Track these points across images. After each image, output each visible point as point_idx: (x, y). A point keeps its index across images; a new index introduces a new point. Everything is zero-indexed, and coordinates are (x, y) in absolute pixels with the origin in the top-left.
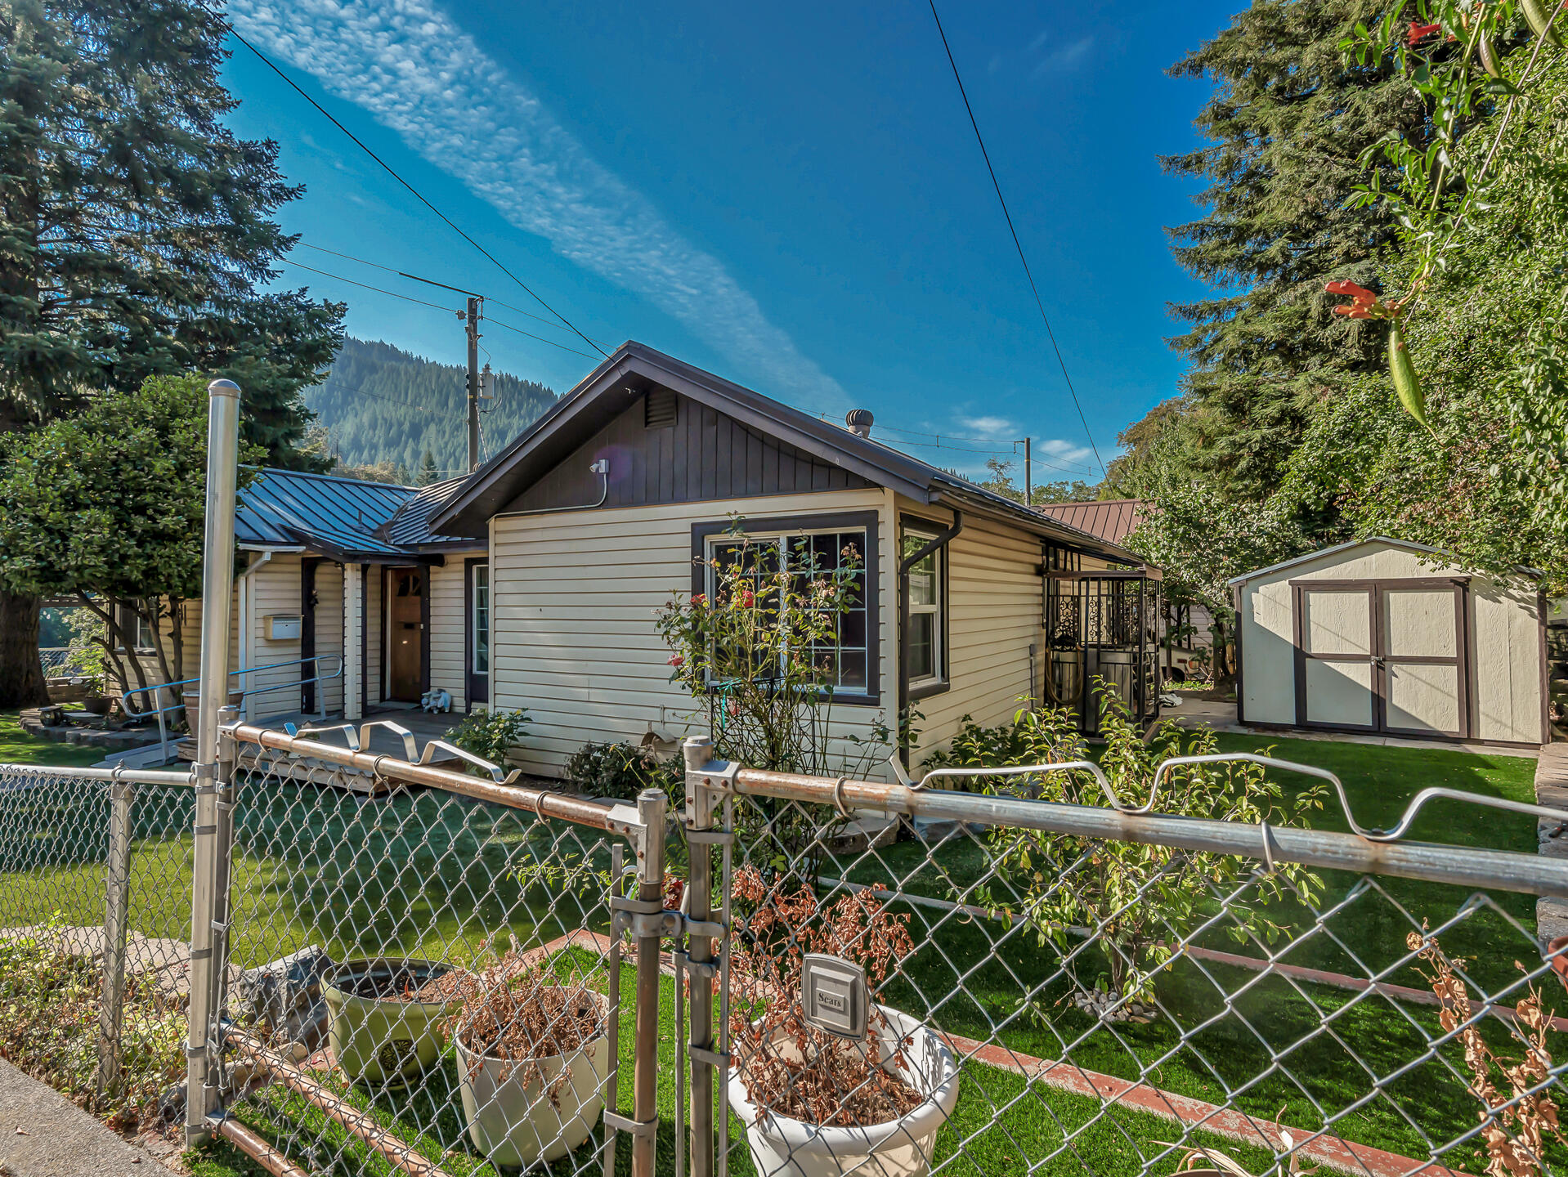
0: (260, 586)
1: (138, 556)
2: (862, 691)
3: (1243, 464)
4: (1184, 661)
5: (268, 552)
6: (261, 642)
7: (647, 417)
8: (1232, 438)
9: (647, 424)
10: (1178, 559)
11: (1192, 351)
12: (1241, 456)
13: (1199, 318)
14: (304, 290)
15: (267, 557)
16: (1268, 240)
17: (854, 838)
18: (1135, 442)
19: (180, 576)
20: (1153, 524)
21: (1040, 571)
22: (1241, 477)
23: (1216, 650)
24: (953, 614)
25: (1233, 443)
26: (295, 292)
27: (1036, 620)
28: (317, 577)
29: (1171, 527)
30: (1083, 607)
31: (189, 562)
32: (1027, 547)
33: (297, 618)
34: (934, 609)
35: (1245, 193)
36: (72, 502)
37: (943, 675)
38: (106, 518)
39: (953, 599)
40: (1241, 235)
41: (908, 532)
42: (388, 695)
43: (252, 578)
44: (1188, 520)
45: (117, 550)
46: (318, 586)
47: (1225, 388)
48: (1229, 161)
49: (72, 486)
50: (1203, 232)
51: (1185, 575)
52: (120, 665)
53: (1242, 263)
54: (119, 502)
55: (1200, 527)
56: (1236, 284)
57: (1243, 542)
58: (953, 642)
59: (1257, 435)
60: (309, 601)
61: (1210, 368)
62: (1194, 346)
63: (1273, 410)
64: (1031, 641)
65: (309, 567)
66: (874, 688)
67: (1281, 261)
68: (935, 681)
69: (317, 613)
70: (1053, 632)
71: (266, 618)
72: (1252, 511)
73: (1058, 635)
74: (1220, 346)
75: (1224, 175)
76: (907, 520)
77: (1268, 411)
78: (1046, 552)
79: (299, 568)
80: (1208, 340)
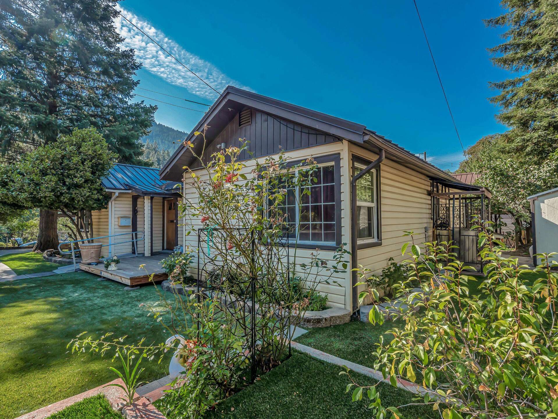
0: (117, 206)
1: (67, 193)
2: (333, 244)
3: (529, 149)
4: (499, 239)
5: (117, 192)
6: (117, 227)
7: (240, 123)
8: (523, 137)
9: (240, 125)
10: (497, 192)
11: (501, 102)
12: (527, 145)
13: (504, 88)
14: (143, 101)
15: (117, 194)
16: (539, 48)
17: (326, 319)
18: (471, 154)
19: (82, 201)
20: (484, 176)
21: (429, 193)
22: (528, 154)
23: (517, 233)
24: (383, 208)
25: (524, 140)
26: (140, 102)
27: (428, 216)
28: (138, 203)
29: (493, 178)
30: (451, 213)
31: (85, 195)
32: (423, 182)
33: (129, 218)
34: (373, 205)
35: (527, 30)
36: (44, 173)
37: (378, 238)
38: (55, 179)
39: (383, 201)
40: (526, 47)
41: (357, 165)
42: (165, 248)
43: (113, 202)
44: (502, 175)
45: (59, 191)
46: (138, 206)
47: (519, 115)
48: (518, 16)
49: (44, 167)
50: (506, 49)
51: (501, 199)
52: (75, 235)
53: (526, 60)
54: (62, 174)
55: (508, 177)
56: (523, 70)
57: (529, 185)
58: (383, 222)
59: (536, 135)
60: (135, 212)
61: (511, 108)
62: (502, 100)
63: (545, 123)
64: (425, 225)
65: (135, 199)
66: (339, 242)
67: (546, 55)
68: (375, 240)
69: (138, 216)
70: (436, 221)
71: (118, 218)
72: (535, 169)
73: (439, 222)
74: (516, 98)
75: (516, 22)
76: (355, 158)
77: (542, 123)
78: (432, 185)
79: (131, 199)
80: (508, 97)
